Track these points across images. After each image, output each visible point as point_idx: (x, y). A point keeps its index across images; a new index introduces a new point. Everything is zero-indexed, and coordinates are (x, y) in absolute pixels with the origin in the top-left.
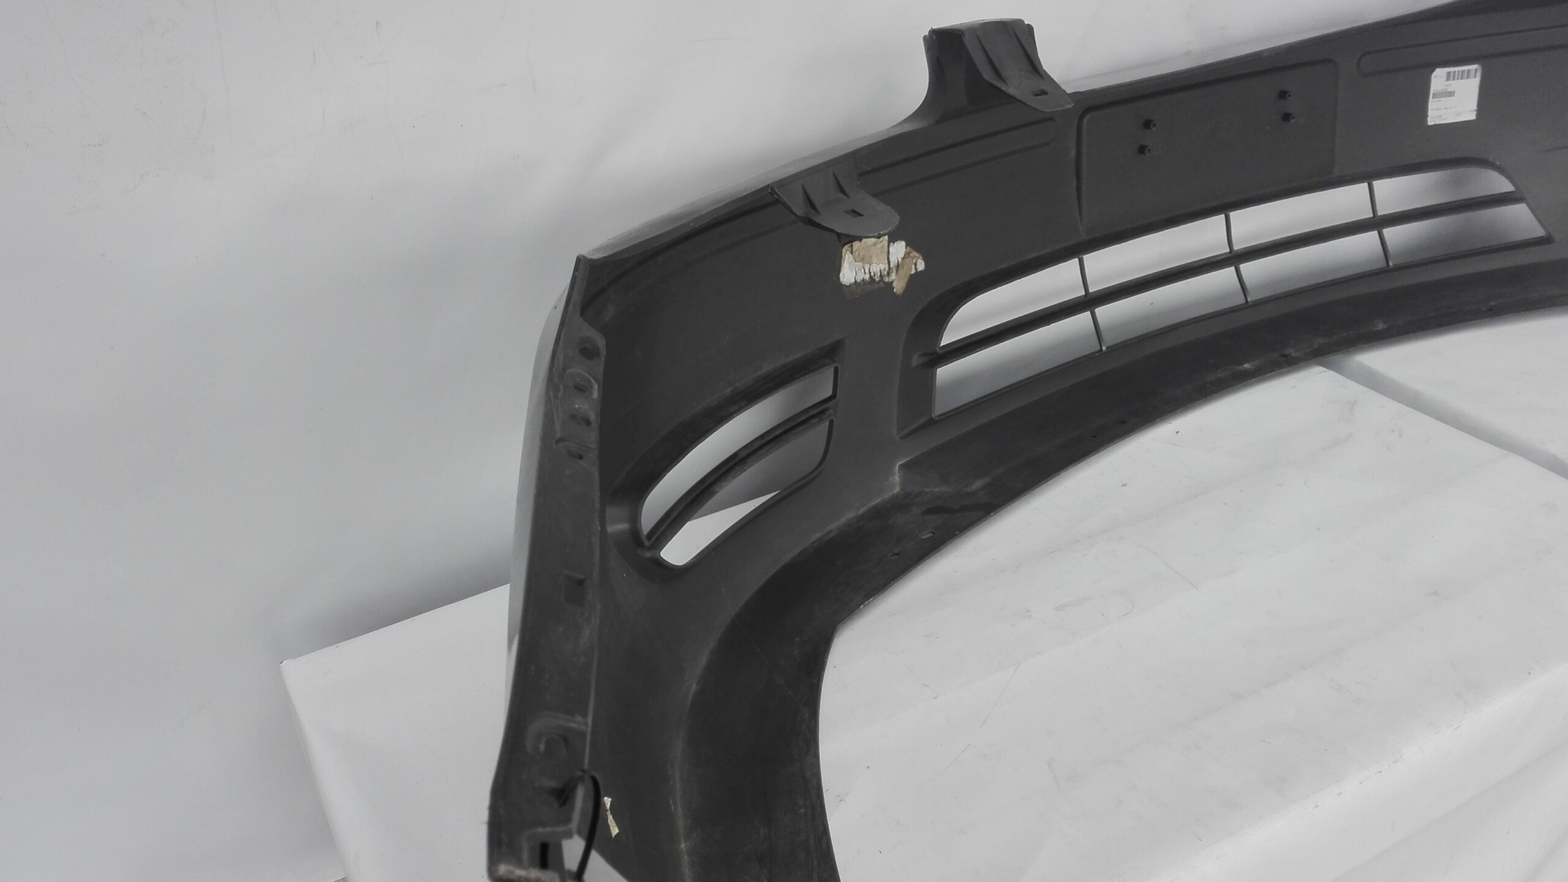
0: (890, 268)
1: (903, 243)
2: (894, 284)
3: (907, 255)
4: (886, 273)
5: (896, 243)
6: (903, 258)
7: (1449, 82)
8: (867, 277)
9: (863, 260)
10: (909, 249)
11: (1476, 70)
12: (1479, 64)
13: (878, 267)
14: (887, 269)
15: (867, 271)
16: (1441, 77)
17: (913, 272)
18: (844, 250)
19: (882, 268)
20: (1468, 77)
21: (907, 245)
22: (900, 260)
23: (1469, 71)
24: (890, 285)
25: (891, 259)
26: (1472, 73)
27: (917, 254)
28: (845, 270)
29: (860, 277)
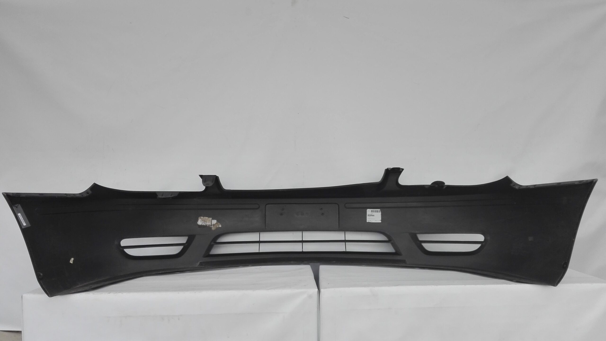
1: (216, 221)
4: (210, 225)
5: (214, 220)
6: (215, 224)
7: (372, 213)
8: (205, 225)
9: (204, 221)
11: (380, 211)
12: (380, 209)
13: (208, 223)
15: (205, 223)
16: (370, 211)
17: (218, 227)
18: (199, 218)
20: (378, 212)
21: (217, 221)
23: (378, 211)
24: (211, 228)
25: (212, 223)
26: (379, 211)
27: (219, 224)
28: (199, 222)
29: (203, 224)
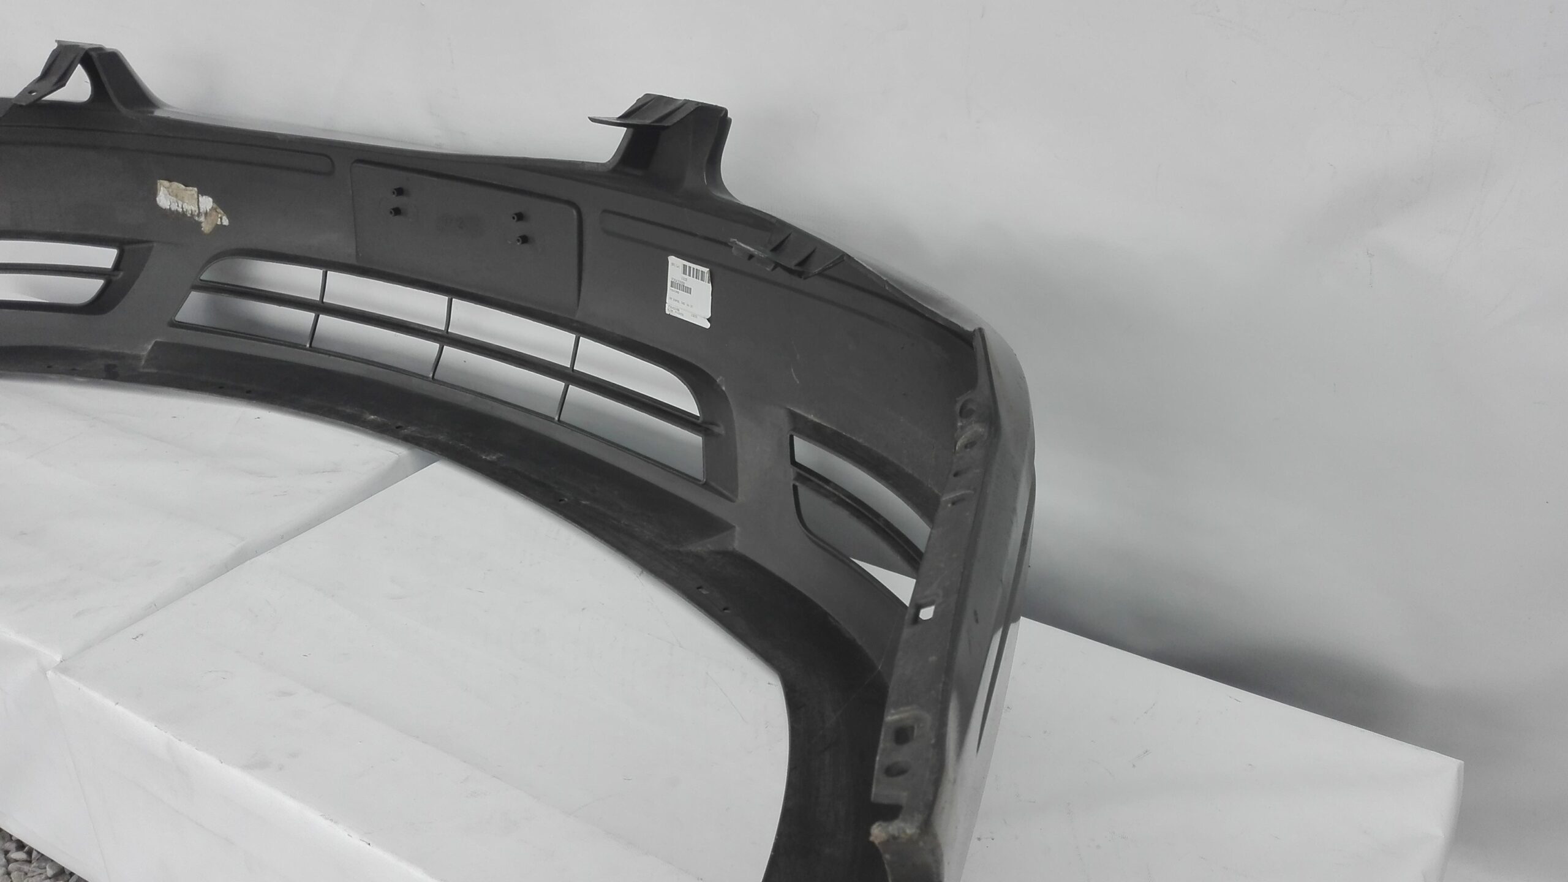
0: (199, 212)
1: (211, 200)
2: (203, 225)
3: (212, 209)
4: (196, 214)
5: (204, 197)
7: (684, 276)
8: (179, 210)
9: (176, 197)
10: (215, 206)
11: (706, 272)
13: (190, 207)
14: (197, 211)
15: (180, 206)
16: (677, 266)
17: (218, 223)
18: (158, 183)
19: (193, 209)
20: (702, 279)
21: (214, 202)
22: (208, 210)
23: (700, 271)
24: (199, 225)
25: (200, 206)
26: (704, 274)
27: (222, 212)
28: (161, 198)
29: (174, 207)
